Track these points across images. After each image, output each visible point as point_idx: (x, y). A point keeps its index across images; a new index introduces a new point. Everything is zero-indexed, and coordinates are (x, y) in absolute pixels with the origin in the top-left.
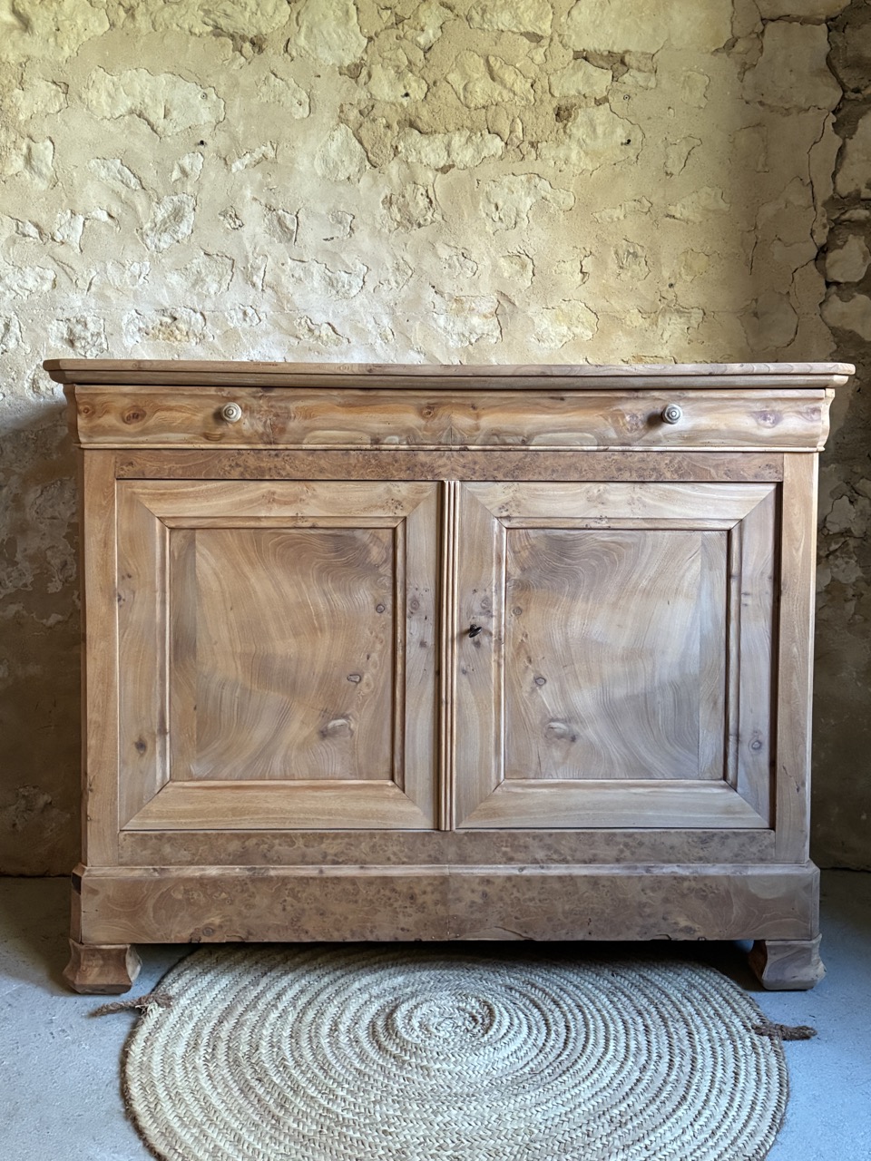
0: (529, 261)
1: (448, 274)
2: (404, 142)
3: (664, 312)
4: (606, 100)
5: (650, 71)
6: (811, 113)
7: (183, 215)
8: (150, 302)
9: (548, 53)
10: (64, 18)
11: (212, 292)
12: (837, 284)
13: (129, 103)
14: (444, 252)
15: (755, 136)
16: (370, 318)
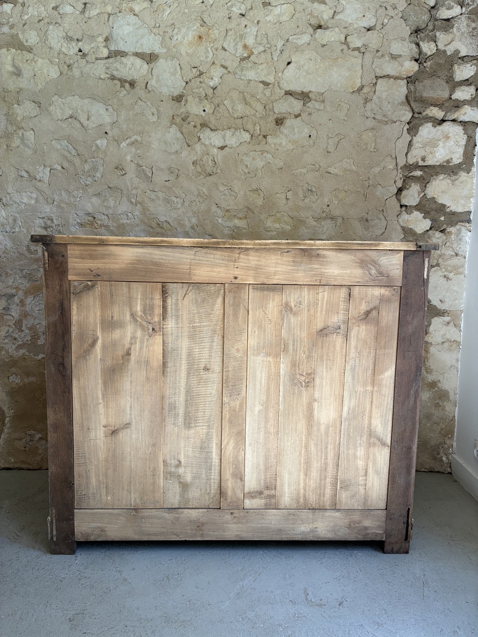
0: (262, 193)
1: (224, 198)
2: (203, 134)
3: (325, 219)
4: (299, 115)
5: (321, 102)
6: (397, 124)
7: (98, 168)
8: (82, 210)
9: (272, 91)
10: (38, 69)
11: (112, 206)
12: (406, 206)
13: (71, 112)
14: (222, 188)
15: (371, 134)
16: (186, 219)
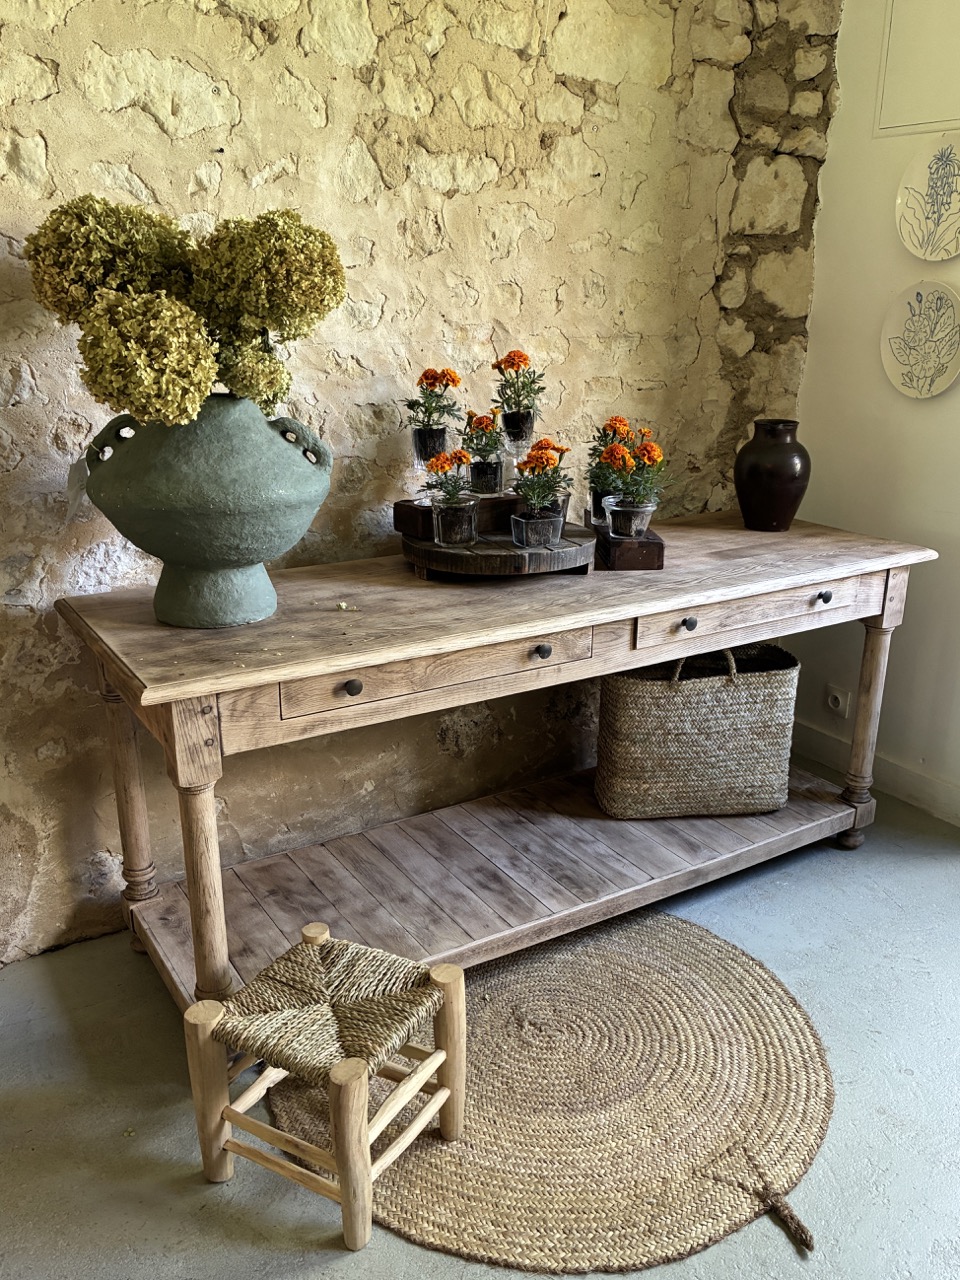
0: (518, 290)
1: (455, 303)
2: (415, 162)
3: (615, 337)
4: (579, 129)
5: (614, 103)
6: (719, 155)
9: (535, 74)
12: (723, 309)
13: (133, 94)
14: (451, 281)
15: (683, 174)
16: (390, 350)
